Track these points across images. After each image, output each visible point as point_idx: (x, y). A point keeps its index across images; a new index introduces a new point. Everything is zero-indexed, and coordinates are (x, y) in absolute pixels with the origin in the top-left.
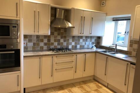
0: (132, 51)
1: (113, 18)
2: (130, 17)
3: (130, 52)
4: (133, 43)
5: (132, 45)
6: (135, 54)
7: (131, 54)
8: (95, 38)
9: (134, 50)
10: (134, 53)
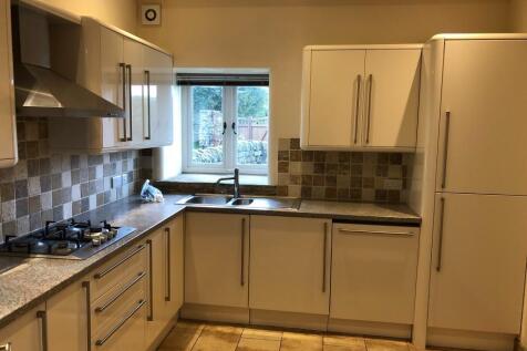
0: (287, 182)
1: (179, 74)
2: (267, 75)
3: (281, 187)
4: (287, 159)
5: (287, 165)
6: (299, 192)
7: (287, 195)
8: (134, 156)
9: (294, 179)
10: (295, 190)
